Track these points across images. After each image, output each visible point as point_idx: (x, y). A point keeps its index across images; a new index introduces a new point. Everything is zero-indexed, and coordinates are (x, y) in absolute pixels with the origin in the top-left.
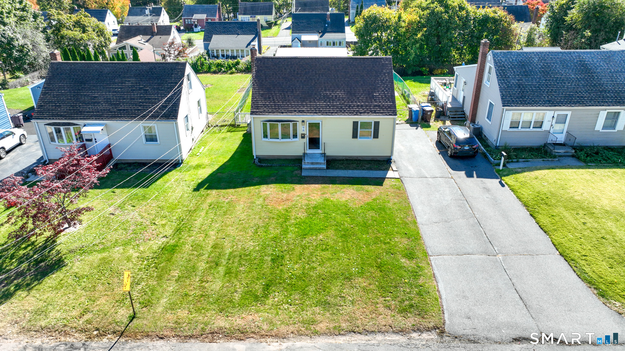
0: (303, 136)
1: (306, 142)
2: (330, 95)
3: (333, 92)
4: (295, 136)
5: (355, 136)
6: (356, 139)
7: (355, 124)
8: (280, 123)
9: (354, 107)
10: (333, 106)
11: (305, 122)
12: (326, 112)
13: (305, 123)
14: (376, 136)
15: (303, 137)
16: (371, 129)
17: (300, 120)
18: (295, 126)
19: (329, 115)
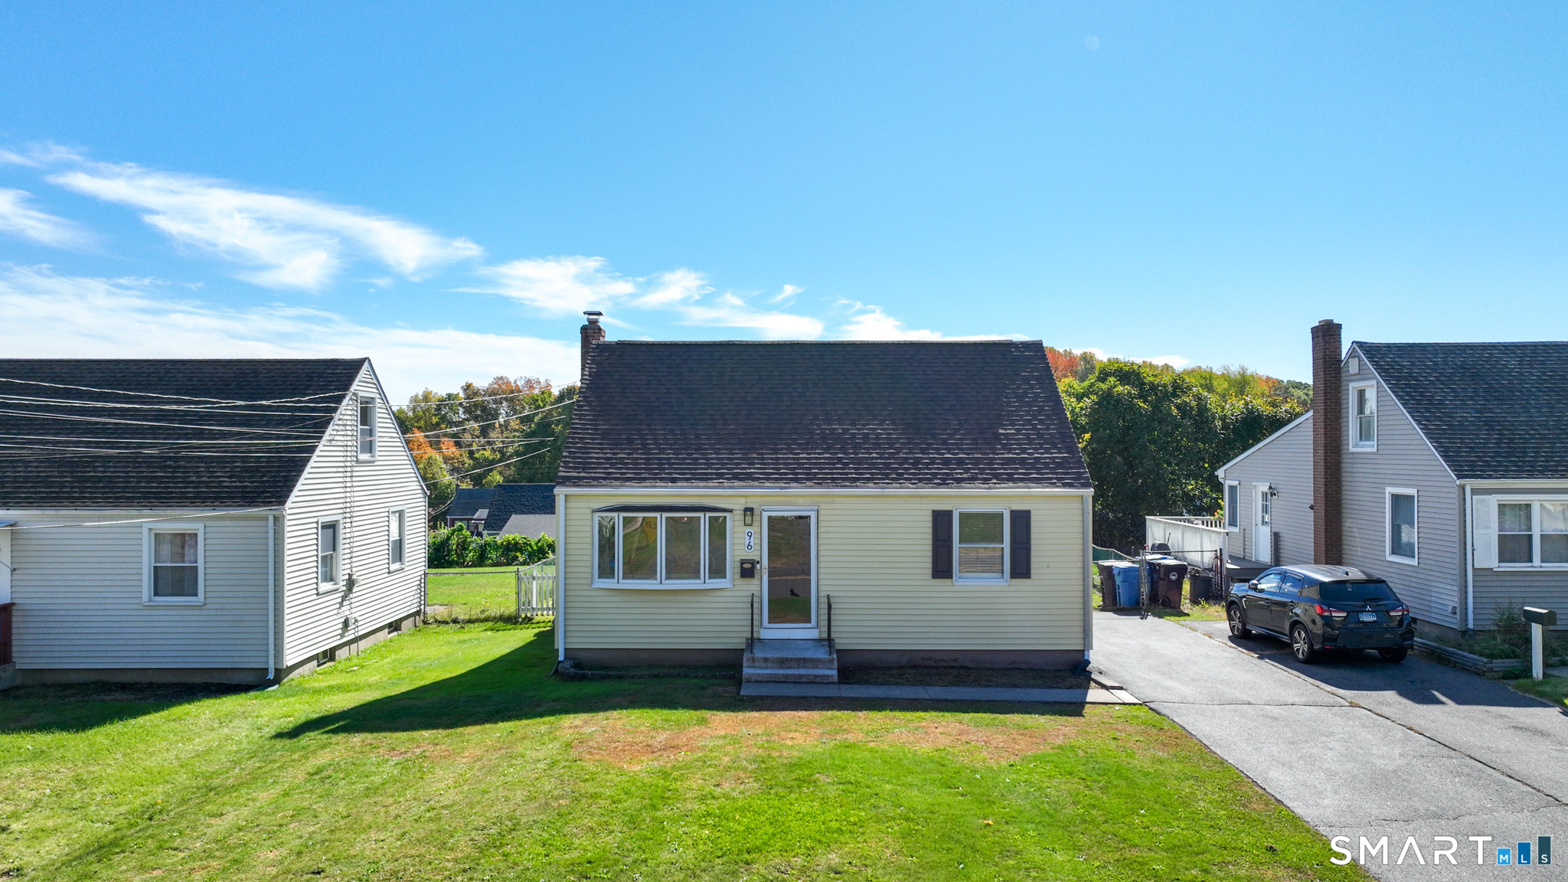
0: (746, 566)
1: (757, 593)
2: (844, 434)
3: (854, 424)
4: (718, 570)
5: (942, 568)
6: (947, 582)
7: (941, 521)
8: (665, 515)
9: (933, 463)
10: (859, 461)
11: (756, 512)
12: (833, 479)
13: (756, 518)
14: (1021, 568)
15: (748, 570)
16: (1002, 542)
17: (738, 505)
18: (718, 530)
19: (845, 487)
